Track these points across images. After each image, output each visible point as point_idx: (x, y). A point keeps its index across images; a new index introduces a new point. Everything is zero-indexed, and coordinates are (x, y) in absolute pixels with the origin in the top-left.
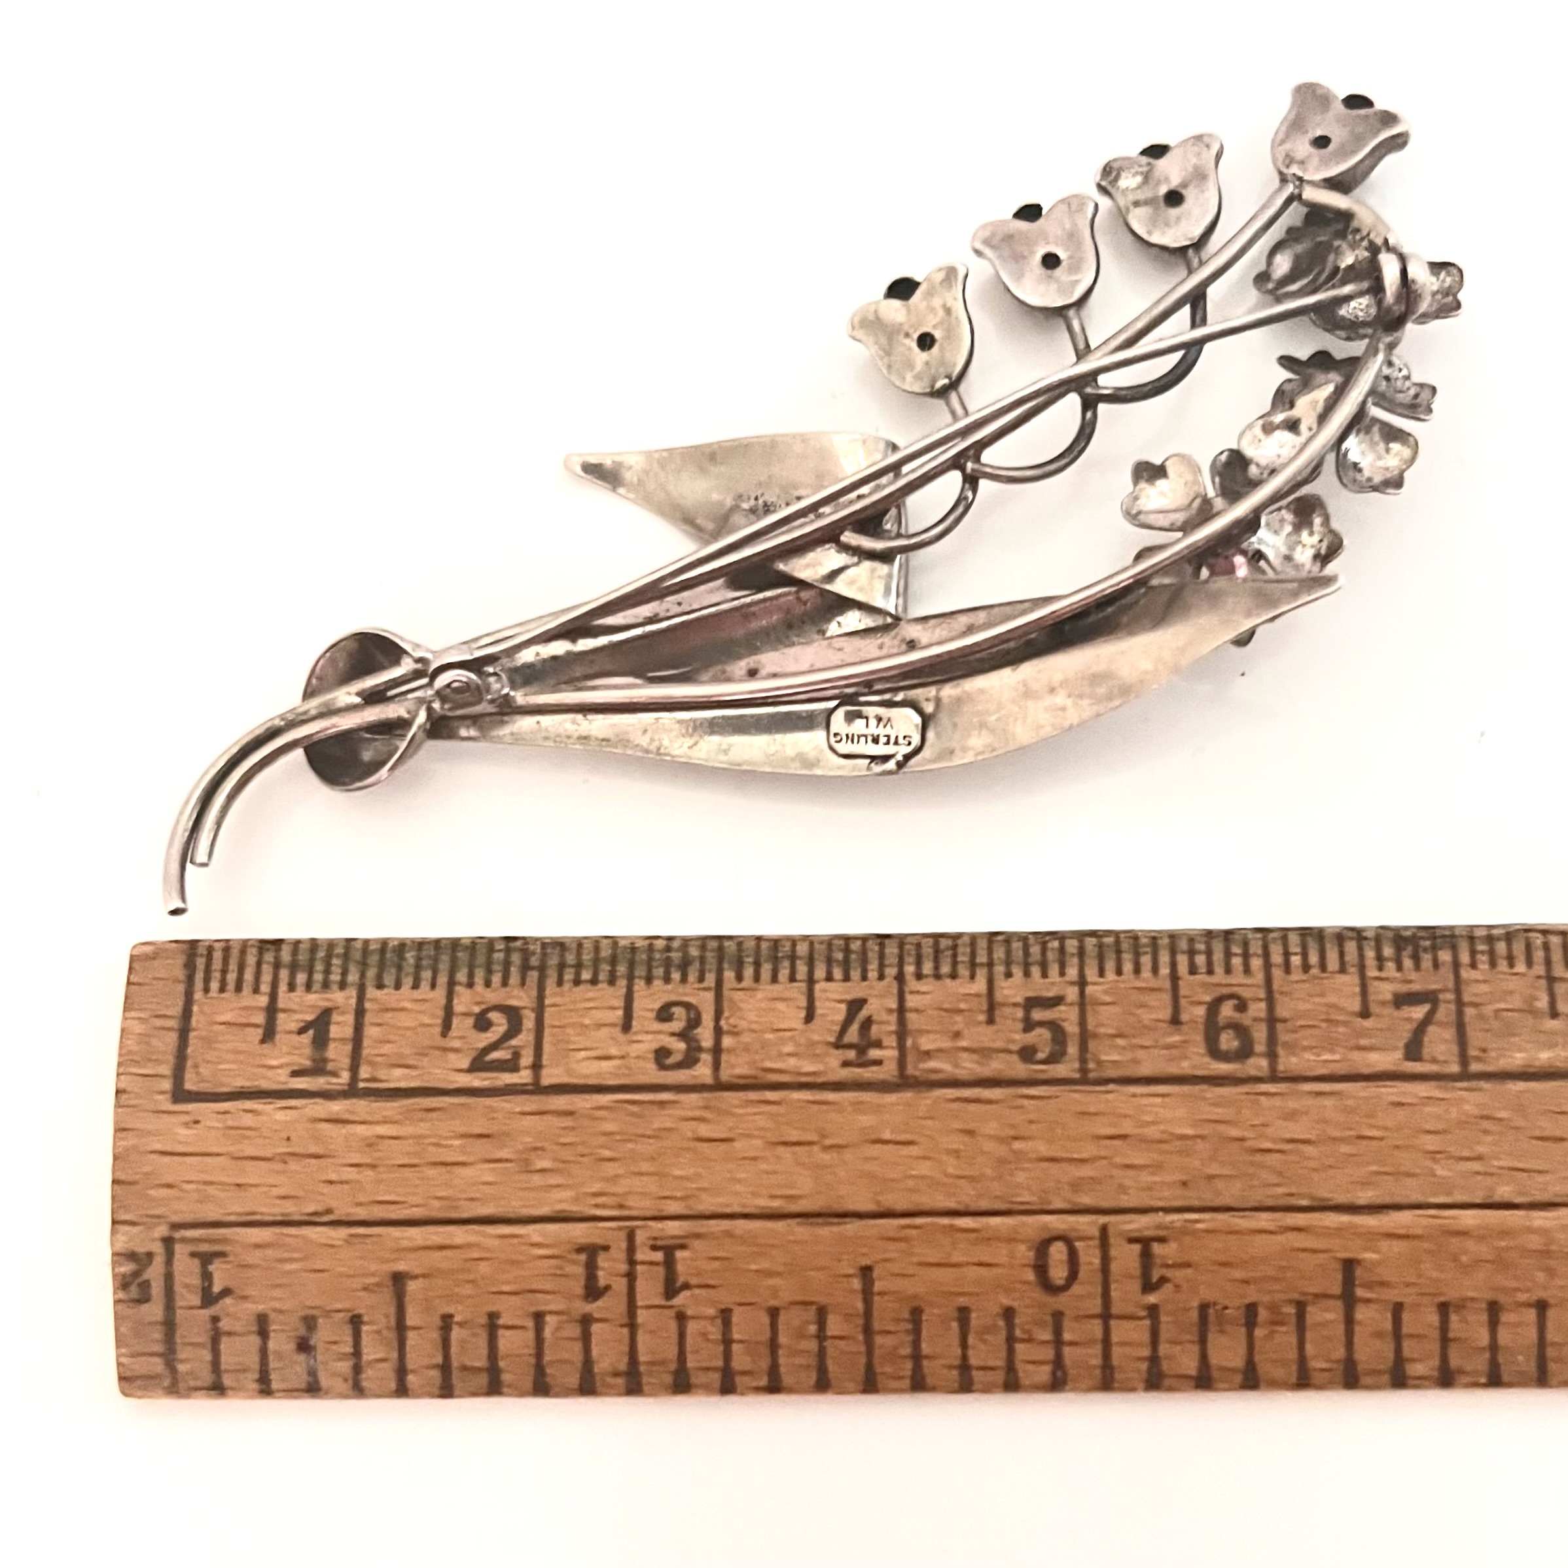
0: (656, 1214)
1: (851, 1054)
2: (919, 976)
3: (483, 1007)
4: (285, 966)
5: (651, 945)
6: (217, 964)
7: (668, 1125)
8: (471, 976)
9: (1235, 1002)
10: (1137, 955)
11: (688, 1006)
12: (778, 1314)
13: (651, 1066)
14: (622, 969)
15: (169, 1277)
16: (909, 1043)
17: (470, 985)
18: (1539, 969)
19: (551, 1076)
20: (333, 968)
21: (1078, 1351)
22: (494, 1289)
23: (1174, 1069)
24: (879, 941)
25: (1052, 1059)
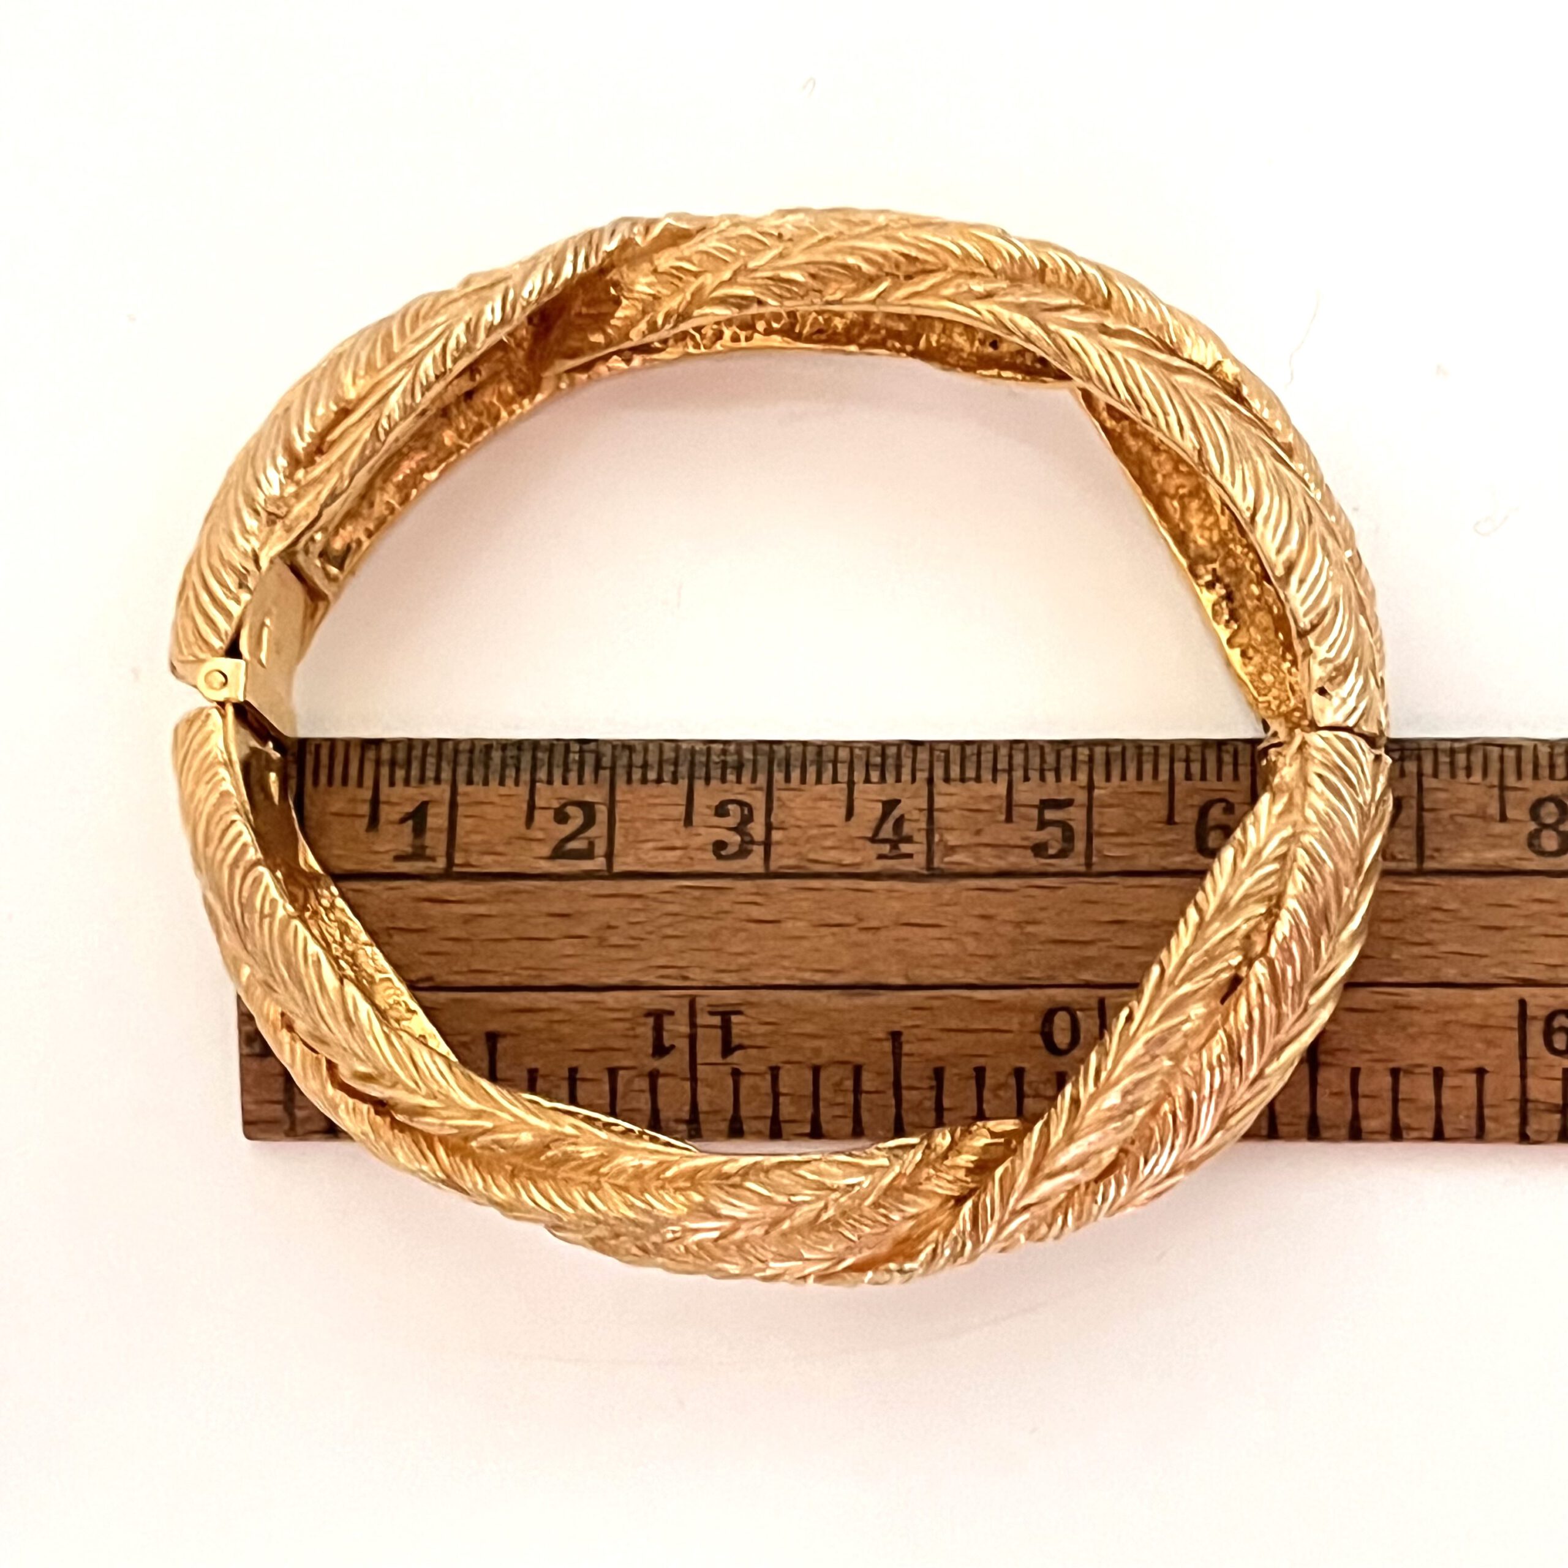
0: (714, 984)
1: (886, 848)
2: (947, 779)
3: (563, 801)
4: (385, 764)
5: (709, 750)
6: (324, 762)
7: (726, 906)
8: (550, 774)
9: (1223, 805)
10: (1140, 762)
11: (741, 804)
12: (820, 1072)
13: (710, 855)
14: (683, 770)
16: (937, 838)
17: (550, 782)
18: (1494, 779)
19: (624, 864)
20: (428, 766)
22: (575, 1047)
23: (1166, 864)
24: (911, 747)
25: (1063, 854)
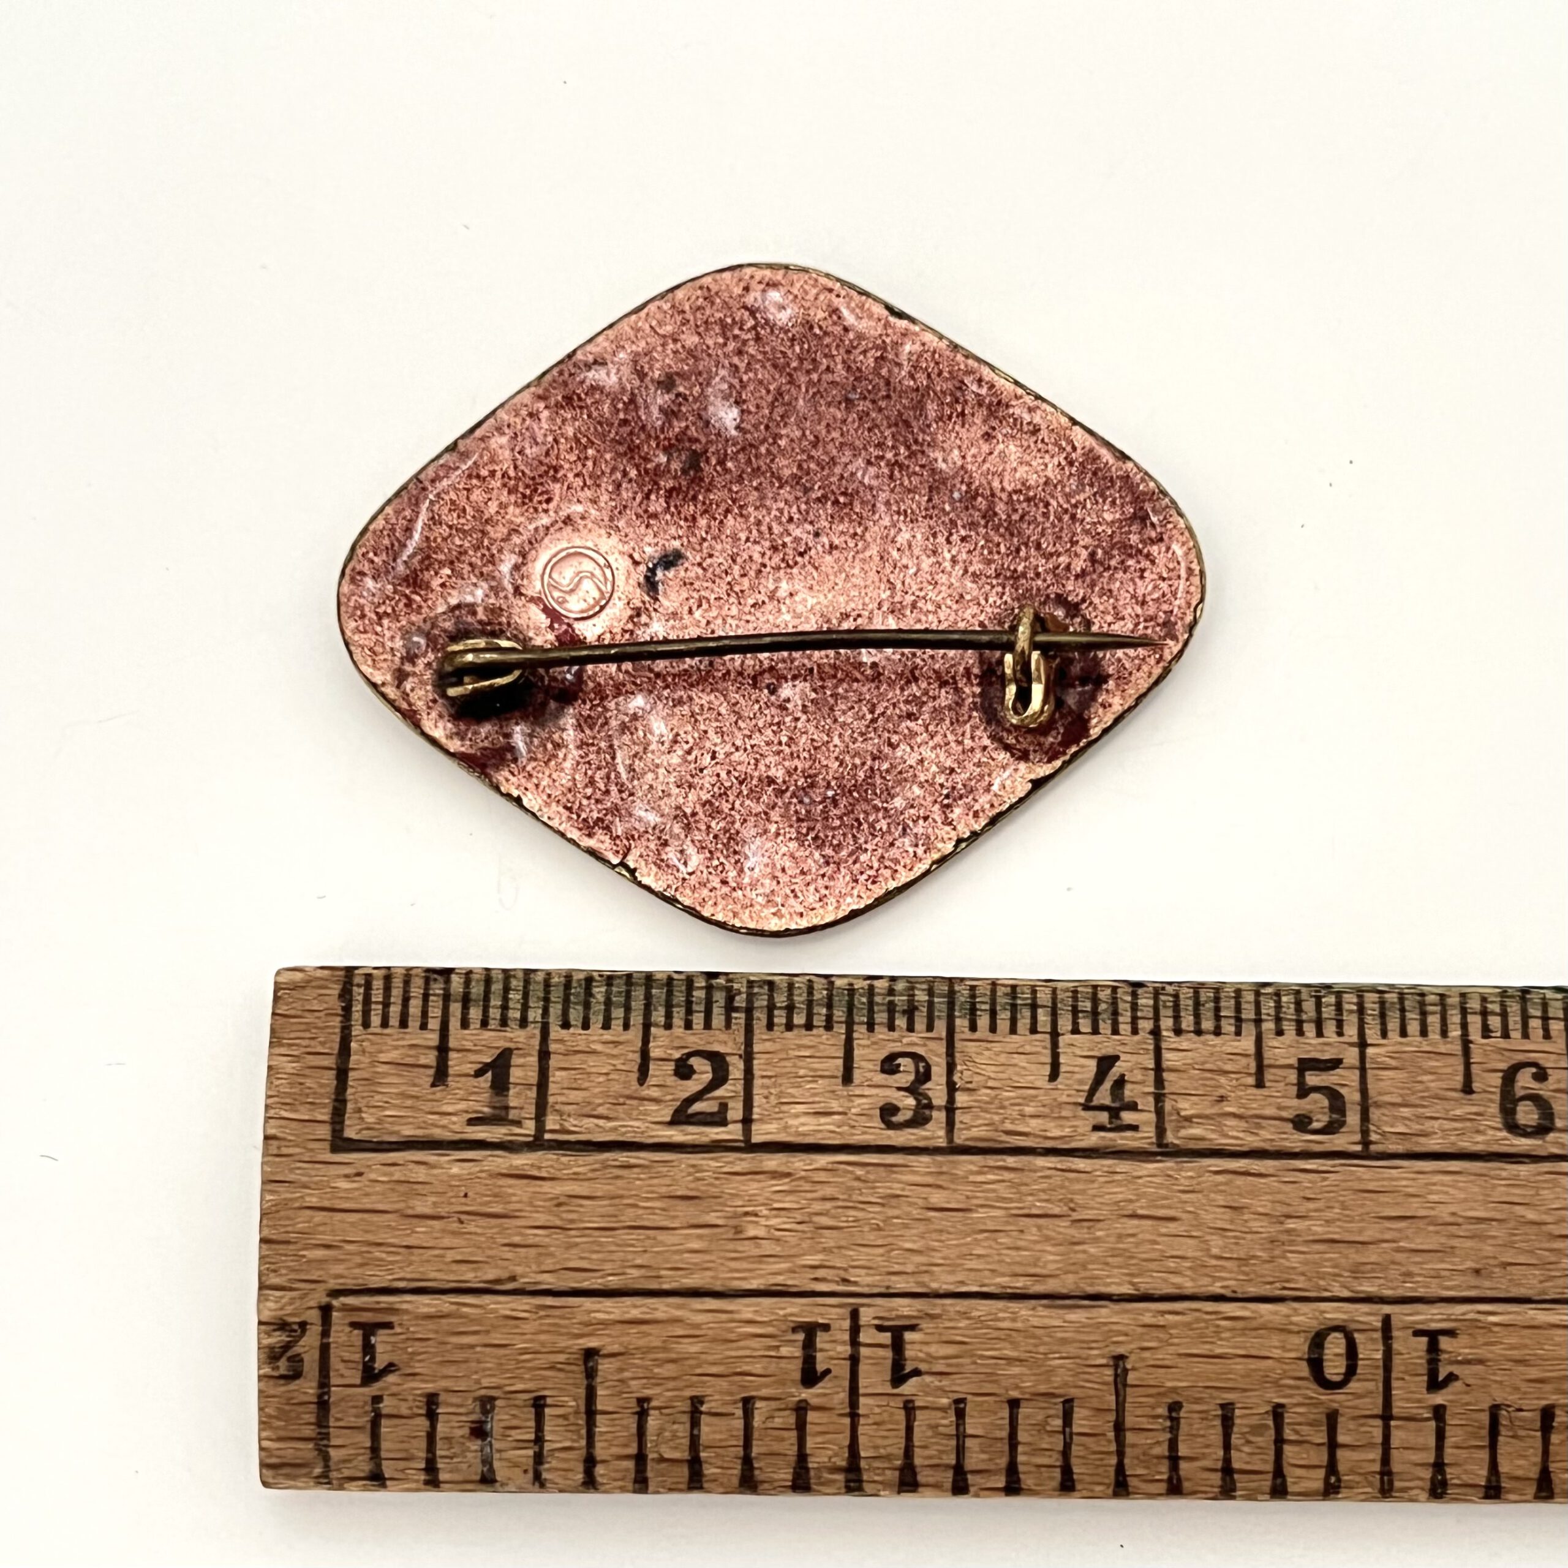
0: (883, 1290)
1: (1103, 1117)
2: (1178, 1031)
3: (686, 1051)
4: (456, 1001)
5: (871, 987)
6: (377, 996)
7: (899, 1192)
8: (669, 1016)
9: (1534, 1070)
10: (1424, 1014)
11: (916, 1057)
12: (1018, 1407)
13: (877, 1123)
14: (839, 1014)
15: (325, 1349)
16: (1168, 1106)
17: (668, 1026)
19: (764, 1132)
20: (511, 1004)
21: (1355, 1456)
22: (699, 1371)
23: (1466, 1144)
24: (1130, 990)
25: (1330, 1129)
